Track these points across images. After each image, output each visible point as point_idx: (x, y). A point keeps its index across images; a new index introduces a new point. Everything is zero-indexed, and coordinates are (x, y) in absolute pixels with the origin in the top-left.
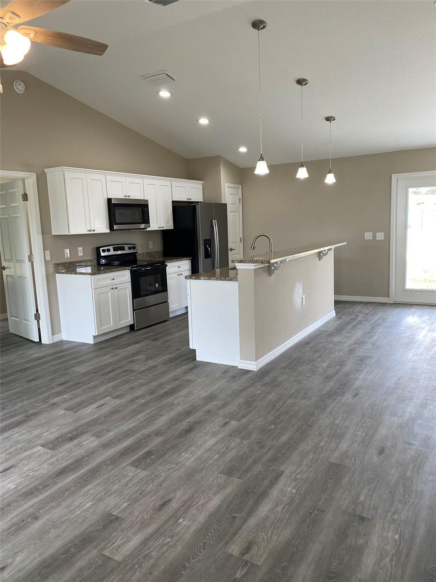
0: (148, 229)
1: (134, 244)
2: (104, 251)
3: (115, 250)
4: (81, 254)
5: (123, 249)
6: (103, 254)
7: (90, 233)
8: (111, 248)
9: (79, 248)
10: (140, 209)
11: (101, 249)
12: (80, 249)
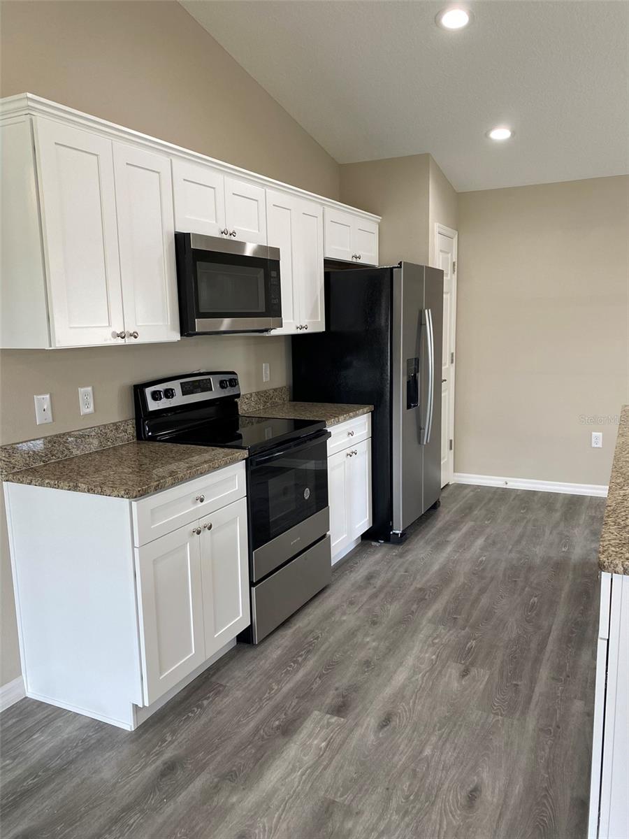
0: (274, 332)
1: (233, 373)
2: (156, 396)
3: (186, 390)
4: (87, 408)
5: (206, 387)
6: (153, 406)
7: (120, 341)
8: (176, 385)
9: (81, 390)
10: (260, 273)
11: (148, 391)
12: (85, 392)
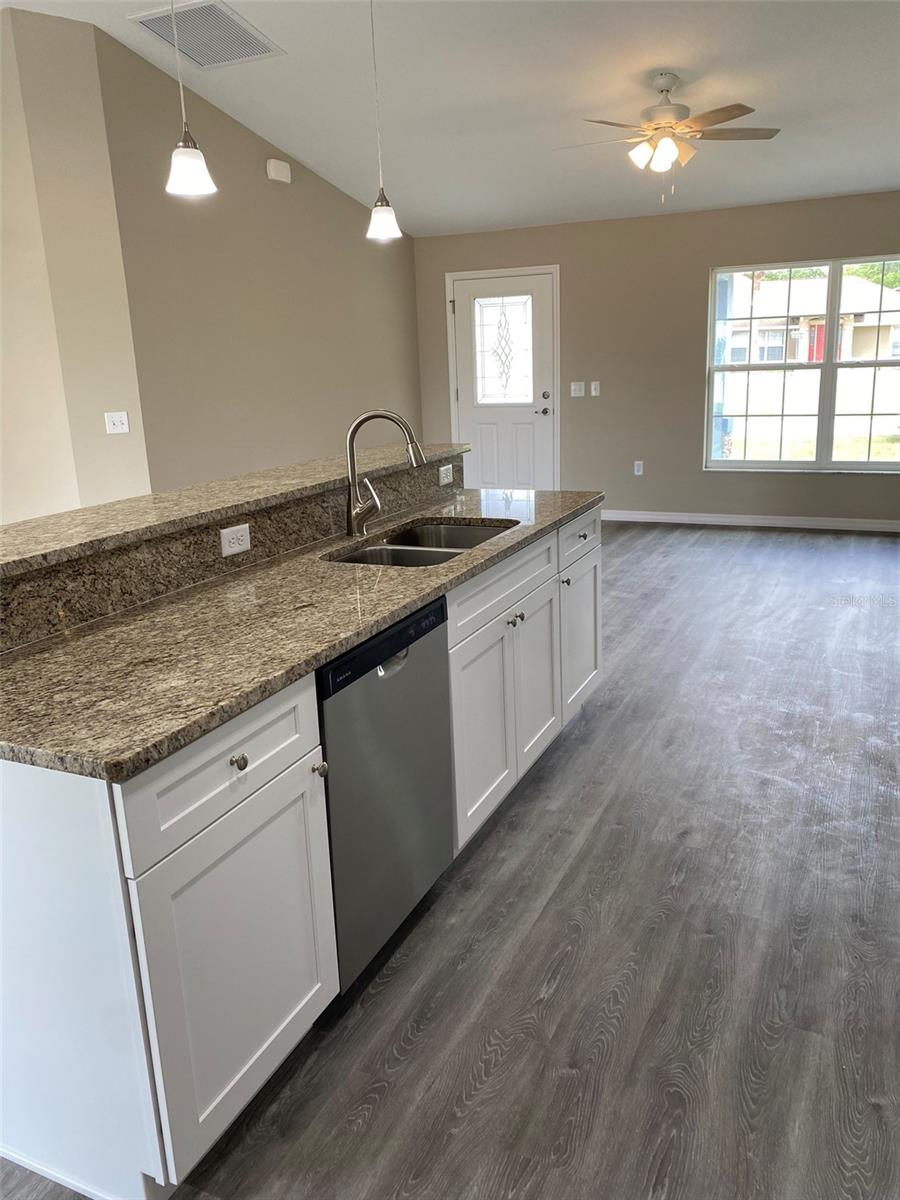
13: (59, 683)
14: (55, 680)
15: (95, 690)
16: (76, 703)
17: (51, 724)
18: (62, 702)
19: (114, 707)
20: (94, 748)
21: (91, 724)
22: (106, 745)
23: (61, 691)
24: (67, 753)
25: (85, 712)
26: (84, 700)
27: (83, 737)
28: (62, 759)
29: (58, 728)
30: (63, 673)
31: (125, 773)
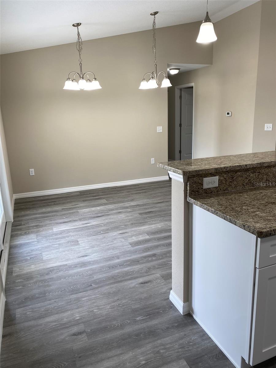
13: (244, 203)
14: (243, 202)
15: (255, 208)
16: (250, 210)
17: (242, 214)
18: (245, 209)
19: (261, 215)
20: (254, 225)
21: (254, 218)
22: (258, 225)
23: (245, 206)
24: (246, 224)
25: (252, 214)
26: (252, 210)
27: (251, 221)
28: (244, 226)
29: (243, 216)
30: (246, 200)
31: (263, 236)
